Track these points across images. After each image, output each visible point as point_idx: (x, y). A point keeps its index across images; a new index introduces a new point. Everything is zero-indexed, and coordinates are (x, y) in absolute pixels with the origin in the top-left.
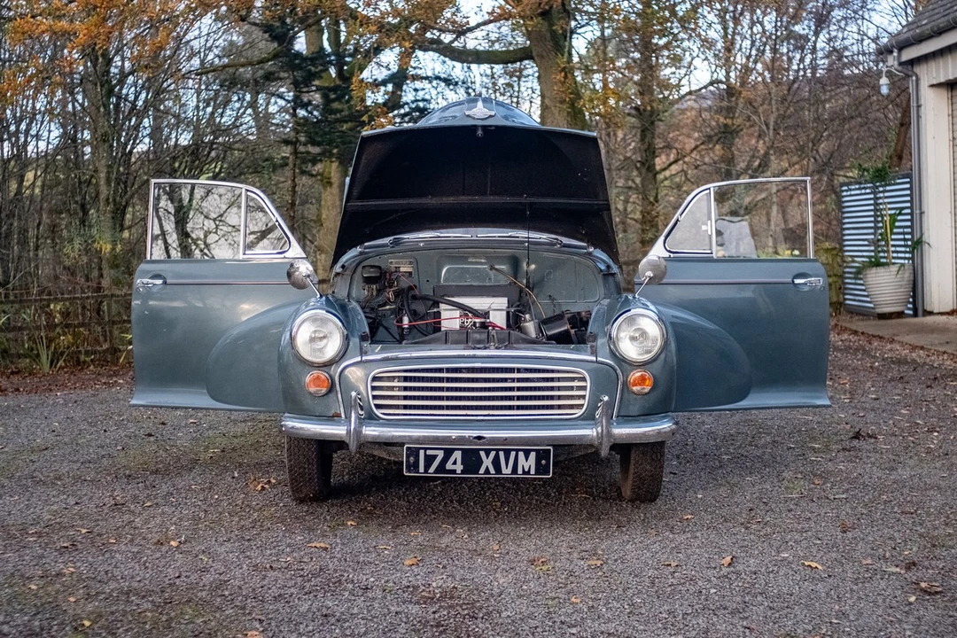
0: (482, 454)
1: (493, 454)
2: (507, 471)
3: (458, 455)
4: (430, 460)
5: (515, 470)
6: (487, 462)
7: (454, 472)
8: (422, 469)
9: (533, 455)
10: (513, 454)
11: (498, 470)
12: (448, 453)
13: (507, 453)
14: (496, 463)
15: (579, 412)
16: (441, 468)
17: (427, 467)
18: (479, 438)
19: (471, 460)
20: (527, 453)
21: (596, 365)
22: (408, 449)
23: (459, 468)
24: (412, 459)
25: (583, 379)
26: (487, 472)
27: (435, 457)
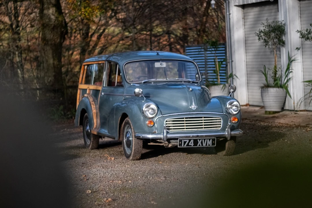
0: (198, 140)
1: (201, 140)
2: (204, 145)
3: (192, 141)
4: (185, 143)
5: (206, 145)
6: (200, 143)
7: (191, 146)
8: (183, 145)
9: (211, 140)
10: (206, 140)
11: (202, 145)
12: (190, 140)
13: (205, 140)
14: (202, 143)
15: (220, 128)
16: (188, 145)
17: (184, 144)
18: (198, 136)
19: (196, 142)
20: (210, 140)
21: (223, 115)
22: (179, 140)
23: (192, 144)
24: (180, 143)
25: (220, 119)
26: (199, 145)
27: (186, 142)
